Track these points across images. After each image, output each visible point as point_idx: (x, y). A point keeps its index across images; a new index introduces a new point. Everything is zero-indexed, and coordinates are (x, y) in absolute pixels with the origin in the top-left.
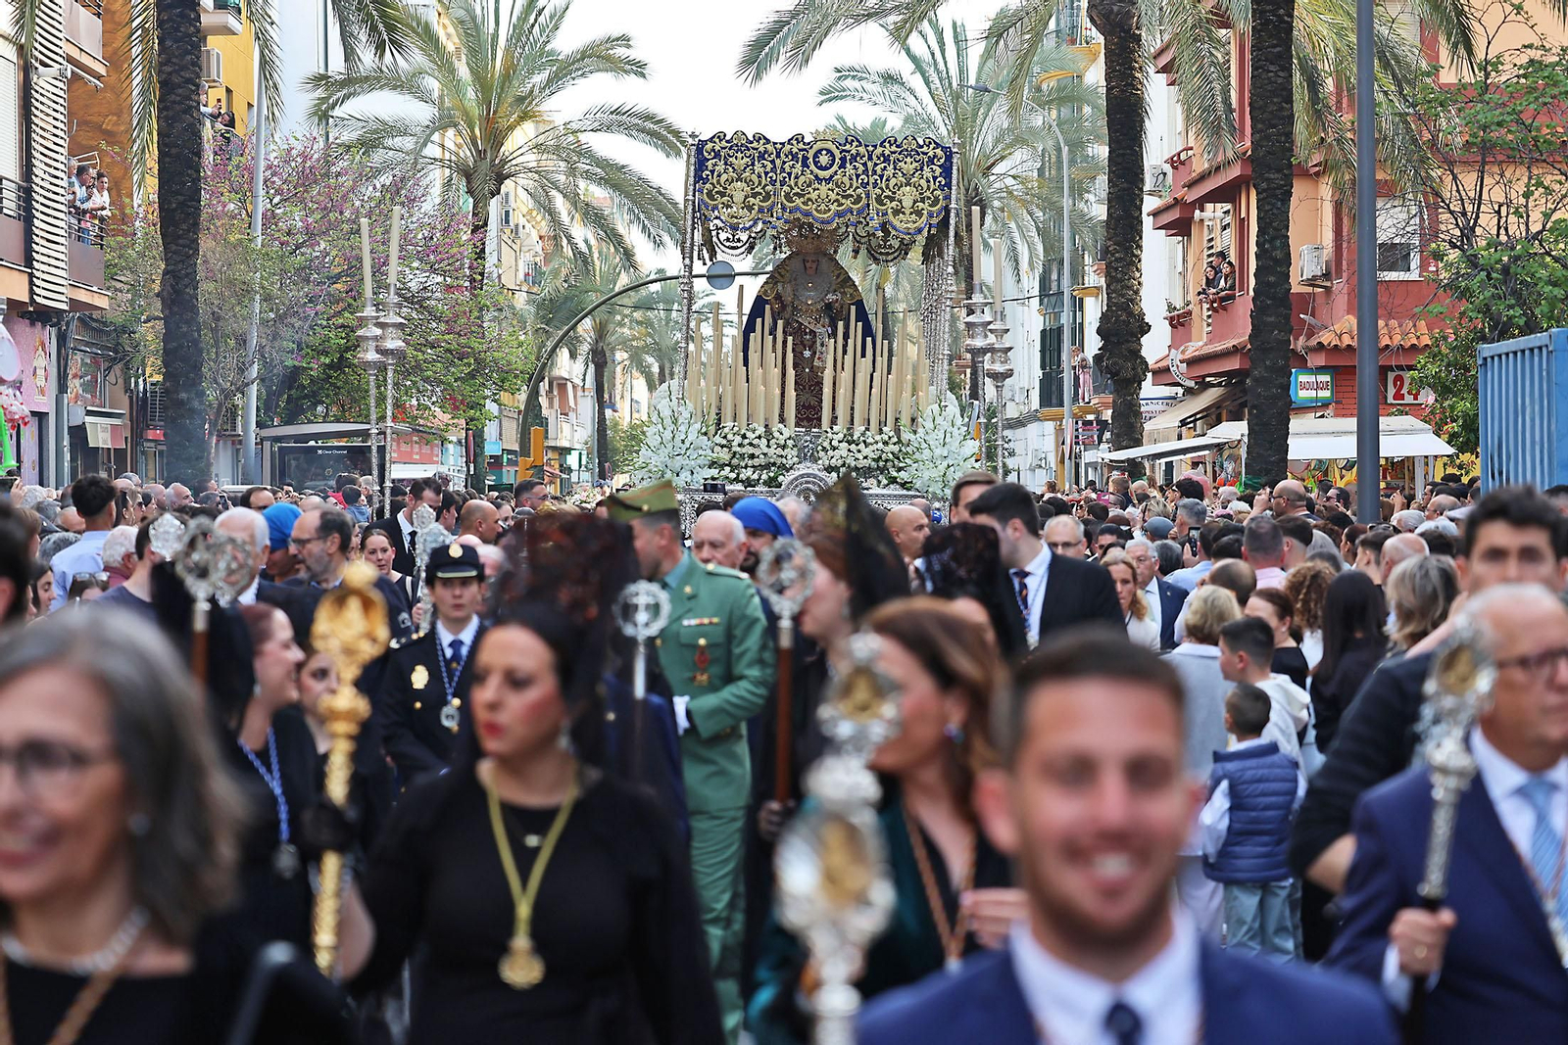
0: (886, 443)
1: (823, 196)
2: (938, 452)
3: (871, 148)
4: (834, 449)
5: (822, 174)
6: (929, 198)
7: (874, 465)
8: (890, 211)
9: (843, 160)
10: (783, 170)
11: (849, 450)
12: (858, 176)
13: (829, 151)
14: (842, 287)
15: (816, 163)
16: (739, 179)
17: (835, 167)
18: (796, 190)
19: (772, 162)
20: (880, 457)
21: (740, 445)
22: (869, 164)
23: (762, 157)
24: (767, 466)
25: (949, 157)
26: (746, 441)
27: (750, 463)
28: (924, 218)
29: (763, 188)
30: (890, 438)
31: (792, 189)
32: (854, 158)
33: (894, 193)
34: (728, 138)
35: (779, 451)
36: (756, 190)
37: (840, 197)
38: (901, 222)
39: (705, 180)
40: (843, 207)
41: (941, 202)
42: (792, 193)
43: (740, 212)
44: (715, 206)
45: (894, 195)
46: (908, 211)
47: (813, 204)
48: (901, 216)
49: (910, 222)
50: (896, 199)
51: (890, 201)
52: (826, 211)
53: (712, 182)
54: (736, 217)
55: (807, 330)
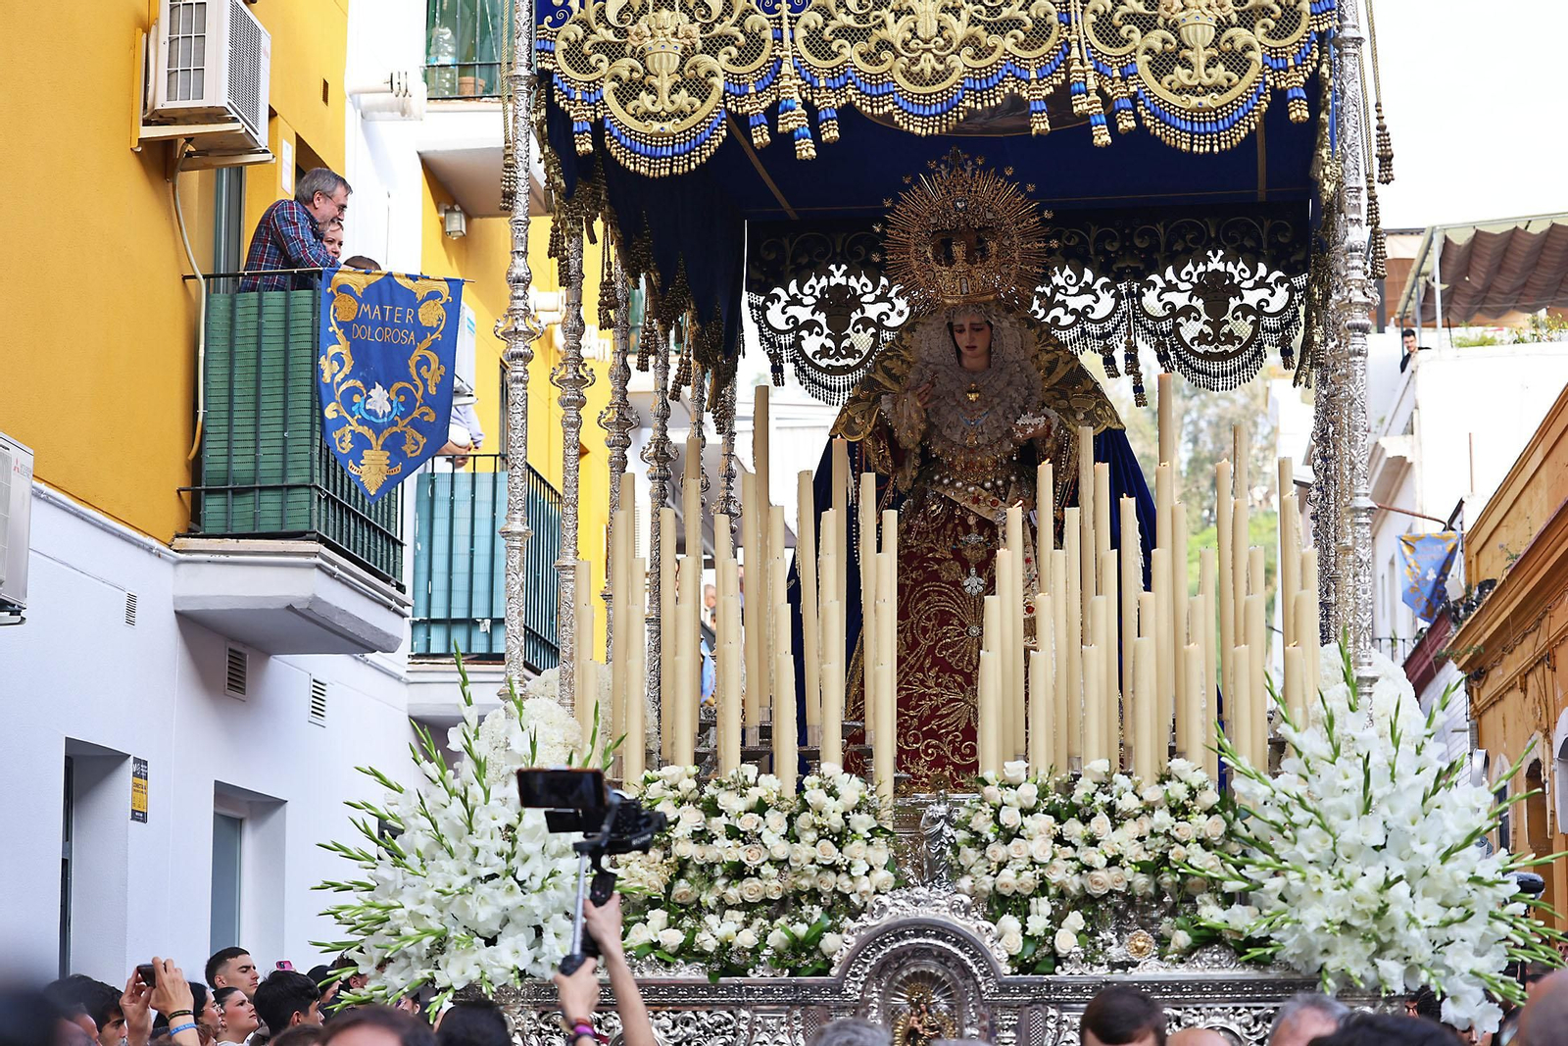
0: (1180, 811)
1: (927, 29)
2: (1359, 832)
4: (1008, 835)
7: (1141, 881)
8: (1142, 61)
11: (1059, 839)
14: (1064, 396)
16: (663, 2)
18: (843, 20)
20: (1164, 859)
21: (701, 836)
24: (788, 903)
26: (718, 824)
27: (733, 893)
28: (1253, 73)
29: (740, 23)
30: (1193, 793)
33: (1152, 5)
35: (828, 852)
36: (718, 29)
37: (980, 30)
38: (1181, 91)
39: (560, 15)
40: (991, 60)
41: (1305, 20)
42: (827, 31)
43: (668, 103)
44: (594, 86)
45: (1154, 12)
46: (1199, 58)
47: (896, 57)
48: (1180, 74)
49: (1208, 90)
50: (1160, 21)
51: (1141, 30)
52: (938, 77)
53: (582, 15)
54: (656, 117)
55: (972, 521)
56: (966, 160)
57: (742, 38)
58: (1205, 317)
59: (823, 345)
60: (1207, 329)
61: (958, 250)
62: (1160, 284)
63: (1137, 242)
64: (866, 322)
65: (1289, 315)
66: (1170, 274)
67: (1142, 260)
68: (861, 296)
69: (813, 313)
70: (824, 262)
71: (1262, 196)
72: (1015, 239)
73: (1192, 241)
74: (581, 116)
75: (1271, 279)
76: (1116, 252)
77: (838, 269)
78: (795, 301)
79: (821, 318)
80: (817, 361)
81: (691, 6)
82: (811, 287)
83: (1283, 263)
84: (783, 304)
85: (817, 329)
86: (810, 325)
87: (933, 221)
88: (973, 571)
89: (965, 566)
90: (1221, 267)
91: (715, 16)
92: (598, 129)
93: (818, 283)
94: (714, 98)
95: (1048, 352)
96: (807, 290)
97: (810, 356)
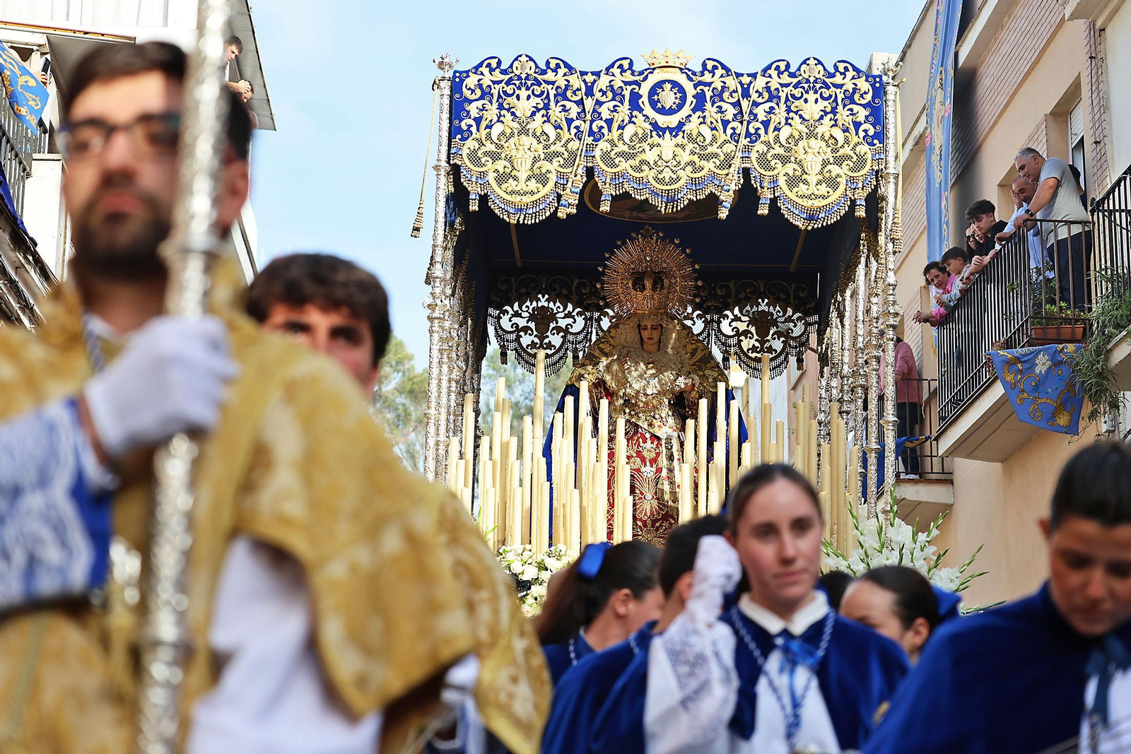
1: (667, 155)
3: (746, 80)
5: (663, 120)
6: (850, 158)
8: (782, 180)
9: (700, 98)
10: (597, 115)
12: (725, 123)
13: (675, 84)
14: (701, 369)
15: (653, 104)
16: (524, 131)
17: (686, 110)
18: (621, 147)
19: (580, 103)
22: (745, 104)
23: (562, 95)
25: (879, 91)
28: (841, 190)
29: (565, 145)
31: (614, 145)
32: (718, 95)
33: (788, 150)
34: (504, 67)
36: (553, 148)
37: (696, 158)
38: (802, 197)
39: (466, 135)
40: (701, 174)
41: (869, 163)
42: (613, 153)
43: (524, 185)
44: (483, 175)
45: (789, 154)
46: (813, 179)
47: (650, 169)
48: (802, 188)
49: (817, 197)
50: (793, 159)
51: (782, 163)
52: (672, 181)
53: (478, 136)
54: (518, 193)
55: (648, 436)
56: (653, 233)
57: (566, 154)
58: (756, 337)
59: (533, 341)
60: (757, 344)
61: (648, 284)
62: (731, 317)
63: (718, 291)
64: (559, 329)
65: (804, 339)
66: (736, 311)
67: (721, 302)
68: (556, 313)
69: (527, 322)
70: (535, 293)
71: (792, 269)
72: (678, 279)
73: (750, 293)
74: (474, 191)
75: (795, 317)
76: (706, 297)
77: (543, 297)
78: (517, 314)
79: (532, 325)
80: (529, 350)
81: (538, 134)
82: (527, 307)
83: (802, 308)
84: (510, 316)
85: (529, 332)
86: (526, 329)
87: (632, 266)
88: (648, 464)
89: (643, 460)
90: (766, 309)
91: (551, 141)
92: (484, 199)
93: (531, 304)
94: (551, 185)
95: (692, 344)
96: (524, 308)
97: (525, 347)
